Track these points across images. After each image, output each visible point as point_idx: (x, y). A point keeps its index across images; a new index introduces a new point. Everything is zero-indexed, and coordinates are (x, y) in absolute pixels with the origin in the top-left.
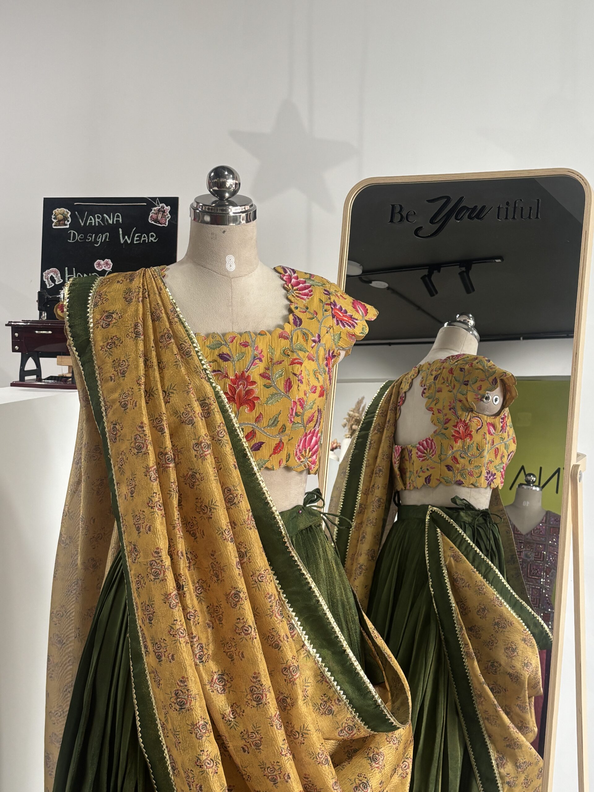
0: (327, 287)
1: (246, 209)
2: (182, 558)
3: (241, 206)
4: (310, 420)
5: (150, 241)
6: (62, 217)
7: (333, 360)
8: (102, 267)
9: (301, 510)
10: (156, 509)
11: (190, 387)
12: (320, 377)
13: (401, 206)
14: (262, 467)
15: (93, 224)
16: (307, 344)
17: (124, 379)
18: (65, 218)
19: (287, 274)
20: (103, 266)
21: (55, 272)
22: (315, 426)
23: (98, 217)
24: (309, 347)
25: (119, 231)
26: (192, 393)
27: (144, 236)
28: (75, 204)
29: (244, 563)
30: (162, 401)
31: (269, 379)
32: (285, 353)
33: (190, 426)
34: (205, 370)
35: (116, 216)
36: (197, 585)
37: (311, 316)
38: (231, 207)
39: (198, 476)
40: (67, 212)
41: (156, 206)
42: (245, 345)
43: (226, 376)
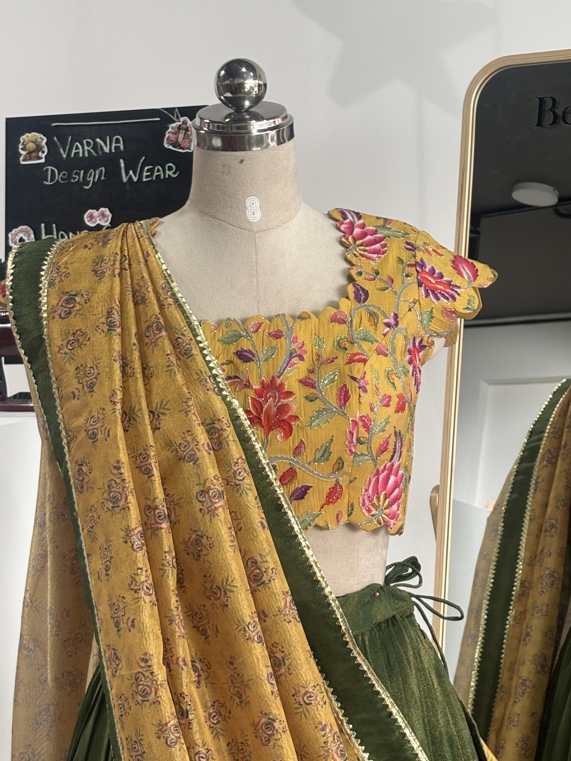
0: (412, 238)
1: (277, 123)
2: (185, 668)
3: (268, 119)
4: (383, 449)
5: (167, 176)
6: (35, 146)
7: (421, 354)
8: (96, 221)
9: (378, 591)
10: (142, 593)
11: (190, 403)
12: (397, 381)
13: (553, 99)
14: (310, 525)
15: (81, 155)
16: (376, 330)
17: (92, 396)
18: (39, 148)
19: (348, 221)
20: (98, 219)
21: (26, 232)
22: (392, 459)
23: (88, 144)
24: (379, 335)
25: (120, 164)
26: (194, 414)
27: (158, 169)
28: (53, 125)
29: (281, 675)
30: (149, 427)
31: (314, 387)
32: (340, 346)
33: (191, 463)
34: (215, 376)
35: (114, 141)
36: (211, 711)
37: (383, 285)
38: (253, 122)
39: (204, 541)
40: (41, 138)
41: (174, 122)
42: (277, 335)
43: (248, 385)
